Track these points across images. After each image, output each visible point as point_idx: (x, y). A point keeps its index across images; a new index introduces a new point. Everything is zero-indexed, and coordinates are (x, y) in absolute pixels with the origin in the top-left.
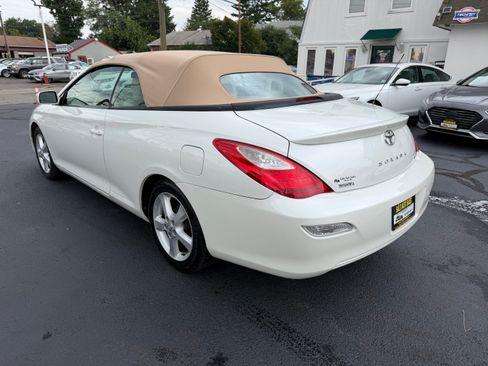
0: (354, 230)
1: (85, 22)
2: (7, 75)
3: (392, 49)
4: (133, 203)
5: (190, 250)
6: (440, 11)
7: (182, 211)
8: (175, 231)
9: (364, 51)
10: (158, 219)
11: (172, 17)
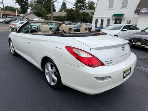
0: (111, 79)
1: (29, 8)
2: (4, 23)
3: (121, 19)
4: (38, 65)
5: (56, 82)
6: (136, 9)
7: (54, 69)
8: (51, 75)
9: (113, 20)
10: (46, 71)
11: (55, 8)
